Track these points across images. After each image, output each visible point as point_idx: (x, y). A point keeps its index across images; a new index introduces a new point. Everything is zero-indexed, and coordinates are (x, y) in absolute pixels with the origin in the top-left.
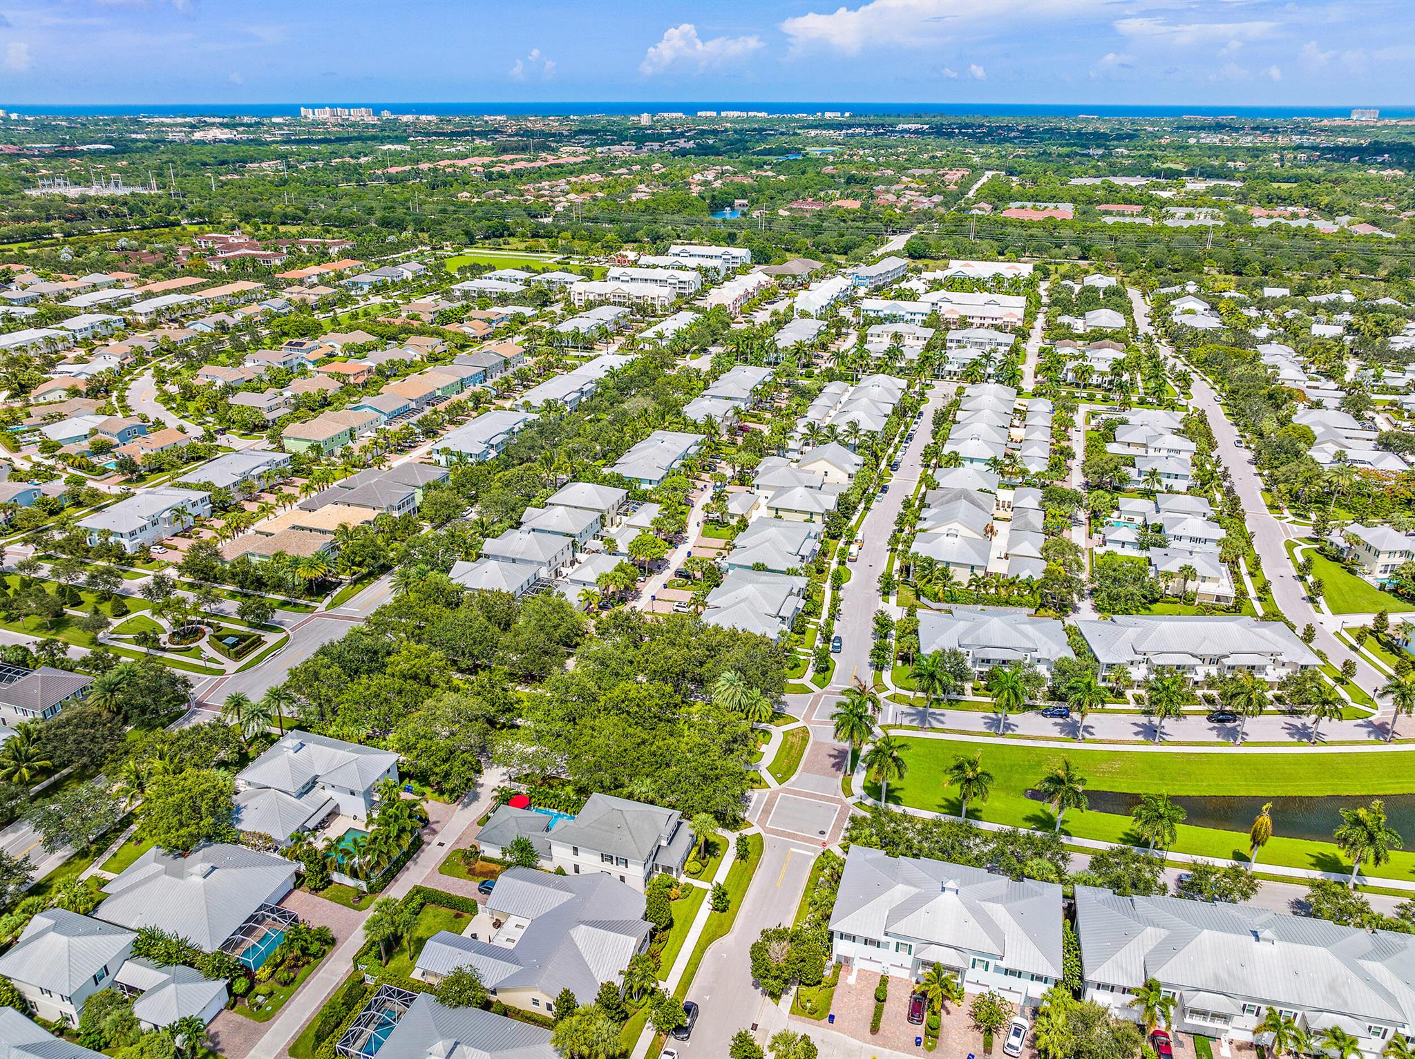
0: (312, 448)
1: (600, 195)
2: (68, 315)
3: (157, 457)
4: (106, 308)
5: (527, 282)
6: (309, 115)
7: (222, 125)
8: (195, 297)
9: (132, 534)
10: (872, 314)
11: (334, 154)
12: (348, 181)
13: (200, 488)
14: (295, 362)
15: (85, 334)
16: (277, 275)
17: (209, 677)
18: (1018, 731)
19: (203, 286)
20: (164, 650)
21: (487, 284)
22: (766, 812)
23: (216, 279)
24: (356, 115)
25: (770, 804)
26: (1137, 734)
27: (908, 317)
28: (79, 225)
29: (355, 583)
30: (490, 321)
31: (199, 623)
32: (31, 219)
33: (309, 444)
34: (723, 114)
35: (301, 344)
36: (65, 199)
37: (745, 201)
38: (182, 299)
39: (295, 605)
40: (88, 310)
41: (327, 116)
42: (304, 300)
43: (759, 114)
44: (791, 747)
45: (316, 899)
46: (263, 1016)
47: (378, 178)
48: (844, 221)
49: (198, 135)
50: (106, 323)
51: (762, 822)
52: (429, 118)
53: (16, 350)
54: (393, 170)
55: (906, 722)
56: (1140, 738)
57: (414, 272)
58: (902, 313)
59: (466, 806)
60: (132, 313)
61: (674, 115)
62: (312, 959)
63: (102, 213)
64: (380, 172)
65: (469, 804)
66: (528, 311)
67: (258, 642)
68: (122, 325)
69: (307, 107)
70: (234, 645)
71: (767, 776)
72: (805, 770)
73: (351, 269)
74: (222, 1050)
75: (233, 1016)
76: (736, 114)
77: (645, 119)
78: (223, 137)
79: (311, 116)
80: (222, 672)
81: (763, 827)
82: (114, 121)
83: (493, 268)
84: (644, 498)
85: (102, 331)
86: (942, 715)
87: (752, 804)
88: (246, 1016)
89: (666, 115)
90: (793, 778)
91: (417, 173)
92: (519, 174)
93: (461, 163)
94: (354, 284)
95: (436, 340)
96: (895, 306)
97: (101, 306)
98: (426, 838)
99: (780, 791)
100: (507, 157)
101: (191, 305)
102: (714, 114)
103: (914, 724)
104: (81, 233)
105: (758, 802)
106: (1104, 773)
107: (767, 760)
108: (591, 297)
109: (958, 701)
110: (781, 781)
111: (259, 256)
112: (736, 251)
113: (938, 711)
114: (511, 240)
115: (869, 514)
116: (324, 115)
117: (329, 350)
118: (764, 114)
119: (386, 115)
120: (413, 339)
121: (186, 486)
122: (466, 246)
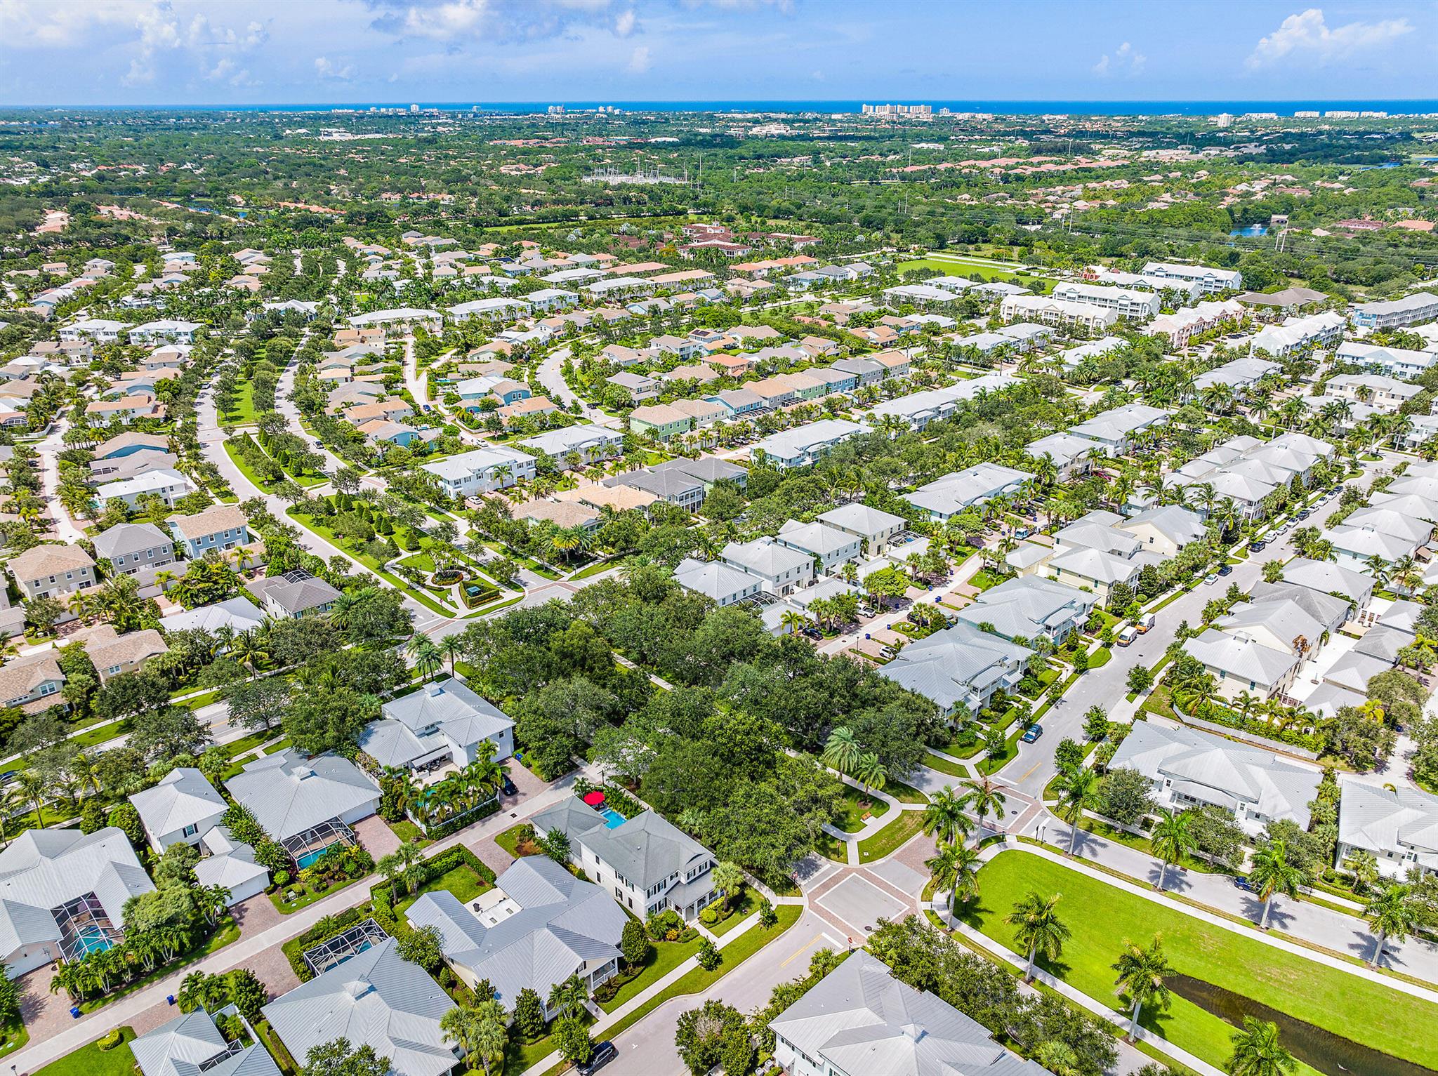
0: (648, 431)
1: (1111, 203)
2: (541, 287)
3: (522, 421)
4: (573, 285)
5: (967, 292)
6: (868, 111)
7: (785, 121)
8: (648, 281)
9: (457, 482)
10: (1348, 361)
11: (865, 151)
12: (862, 178)
13: (531, 452)
14: (692, 350)
15: (542, 306)
16: (731, 267)
17: (441, 617)
18: (1187, 893)
19: (663, 271)
20: (424, 586)
21: (923, 291)
22: (825, 887)
23: (678, 264)
24: (911, 113)
25: (835, 880)
26: (1352, 946)
27: (1397, 369)
28: (603, 210)
29: (607, 561)
30: (899, 329)
31: (461, 568)
32: (569, 202)
33: (647, 427)
34: (1328, 114)
35: (706, 333)
36: (606, 186)
37: (1285, 217)
38: (634, 282)
39: (547, 570)
40: (558, 286)
41: (886, 113)
42: (738, 292)
43: (1376, 115)
44: (901, 828)
45: (387, 829)
46: (286, 908)
47: (893, 177)
48: (1396, 246)
49: (755, 130)
50: (562, 298)
51: (812, 897)
52: (986, 116)
53: (482, 314)
54: (908, 169)
55: (1052, 840)
56: (1356, 954)
57: (860, 273)
58: (1391, 363)
59: (556, 788)
60: (589, 291)
61: (1264, 115)
62: (348, 877)
63: (626, 200)
64: (895, 171)
65: (561, 787)
66: (944, 321)
67: (496, 595)
68: (576, 302)
69: (868, 103)
70: (475, 594)
71: (852, 850)
72: (898, 858)
73: (804, 266)
74: (242, 924)
75: (265, 900)
76: (1344, 114)
77: (1223, 120)
78: (776, 132)
79: (870, 113)
80: (452, 615)
81: (811, 900)
82: (694, 116)
83: (941, 274)
84: (924, 531)
85: (557, 305)
86: (1104, 845)
87: (816, 874)
88: (275, 904)
89: (1254, 115)
90: (879, 862)
91: (934, 173)
92: (1037, 177)
93: (983, 164)
94: (794, 280)
95: (830, 343)
96: (1382, 354)
97: (570, 283)
98: (505, 806)
99: (856, 871)
100: (1035, 160)
101: (641, 288)
102: (1317, 114)
103: (1061, 846)
104: (602, 217)
105: (824, 874)
106: (1269, 979)
107: (863, 835)
108: (1021, 312)
109: (1135, 836)
110: (863, 860)
111: (723, 247)
112: (1222, 274)
113: (1101, 840)
114: (983, 246)
115: (1186, 595)
116: (885, 112)
117: (731, 342)
118: (1383, 115)
119: (945, 112)
120: (810, 339)
121: (521, 449)
122: (933, 250)
